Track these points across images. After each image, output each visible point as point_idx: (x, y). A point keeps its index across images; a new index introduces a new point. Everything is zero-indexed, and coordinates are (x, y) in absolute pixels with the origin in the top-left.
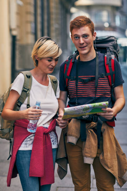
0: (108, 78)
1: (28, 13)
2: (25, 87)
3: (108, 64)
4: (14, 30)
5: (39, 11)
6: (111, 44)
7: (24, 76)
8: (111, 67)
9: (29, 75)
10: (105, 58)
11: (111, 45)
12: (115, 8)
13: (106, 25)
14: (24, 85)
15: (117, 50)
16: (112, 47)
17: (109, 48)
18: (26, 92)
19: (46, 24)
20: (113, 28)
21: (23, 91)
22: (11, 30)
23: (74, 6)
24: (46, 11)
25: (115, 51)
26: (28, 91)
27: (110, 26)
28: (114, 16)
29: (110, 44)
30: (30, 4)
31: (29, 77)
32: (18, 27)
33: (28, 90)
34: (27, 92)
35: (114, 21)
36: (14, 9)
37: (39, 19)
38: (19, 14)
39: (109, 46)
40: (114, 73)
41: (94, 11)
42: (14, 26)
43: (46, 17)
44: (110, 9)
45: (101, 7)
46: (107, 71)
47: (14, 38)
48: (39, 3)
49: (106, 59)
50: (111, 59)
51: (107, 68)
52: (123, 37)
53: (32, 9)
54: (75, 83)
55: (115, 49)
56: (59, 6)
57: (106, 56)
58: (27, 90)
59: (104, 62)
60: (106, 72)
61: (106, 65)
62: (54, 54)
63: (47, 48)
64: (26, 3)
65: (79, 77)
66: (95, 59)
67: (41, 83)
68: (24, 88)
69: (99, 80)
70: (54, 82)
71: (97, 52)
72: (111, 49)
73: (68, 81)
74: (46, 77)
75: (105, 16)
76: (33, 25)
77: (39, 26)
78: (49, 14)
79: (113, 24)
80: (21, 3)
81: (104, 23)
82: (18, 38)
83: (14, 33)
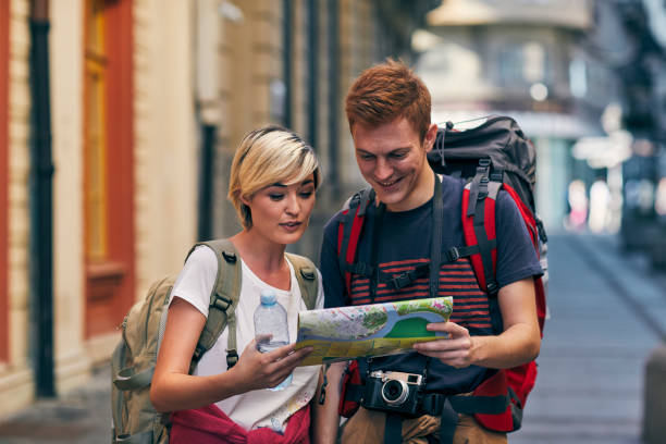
0: (471, 263)
1: (260, 48)
2: (220, 295)
3: (473, 215)
4: (211, 104)
5: (300, 42)
6: (497, 147)
7: (217, 256)
8: (482, 224)
9: (232, 254)
10: (466, 194)
11: (497, 150)
12: (571, 36)
13: (539, 93)
14: (216, 287)
15: (524, 162)
16: (500, 156)
17: (489, 158)
18: (224, 310)
19: (324, 88)
20: (560, 104)
21: (213, 306)
22: (198, 106)
23: (423, 25)
24: (324, 42)
25: (514, 168)
26: (231, 307)
27: (551, 97)
28: (566, 64)
29: (494, 145)
30: (267, 16)
31: (231, 260)
32: (225, 95)
33: (230, 302)
34: (228, 312)
35: (566, 79)
36: (211, 33)
37: (300, 69)
38: (227, 50)
39: (487, 153)
40: (495, 246)
41: (496, 43)
42: (209, 91)
43: (324, 64)
44: (550, 38)
45: (520, 29)
46: (469, 240)
47: (209, 134)
48: (301, 14)
49: (469, 197)
50: (483, 197)
51: (469, 228)
52: (594, 135)
53: (275, 37)
54: (367, 287)
55: (513, 162)
56: (372, 26)
57: (468, 187)
58: (226, 304)
59: (460, 207)
60: (464, 243)
61: (465, 220)
62: (285, 170)
63: (264, 153)
64: (255, 15)
65: (381, 265)
66: (431, 203)
67: (267, 281)
68: (217, 295)
69: (442, 273)
70: (307, 278)
71: (441, 177)
72: (496, 164)
73: (352, 280)
74: (281, 259)
75: (533, 61)
76: (279, 90)
77: (300, 96)
78: (336, 52)
79: (560, 90)
80: (233, 12)
81: (529, 85)
82: (223, 132)
83: (211, 116)
